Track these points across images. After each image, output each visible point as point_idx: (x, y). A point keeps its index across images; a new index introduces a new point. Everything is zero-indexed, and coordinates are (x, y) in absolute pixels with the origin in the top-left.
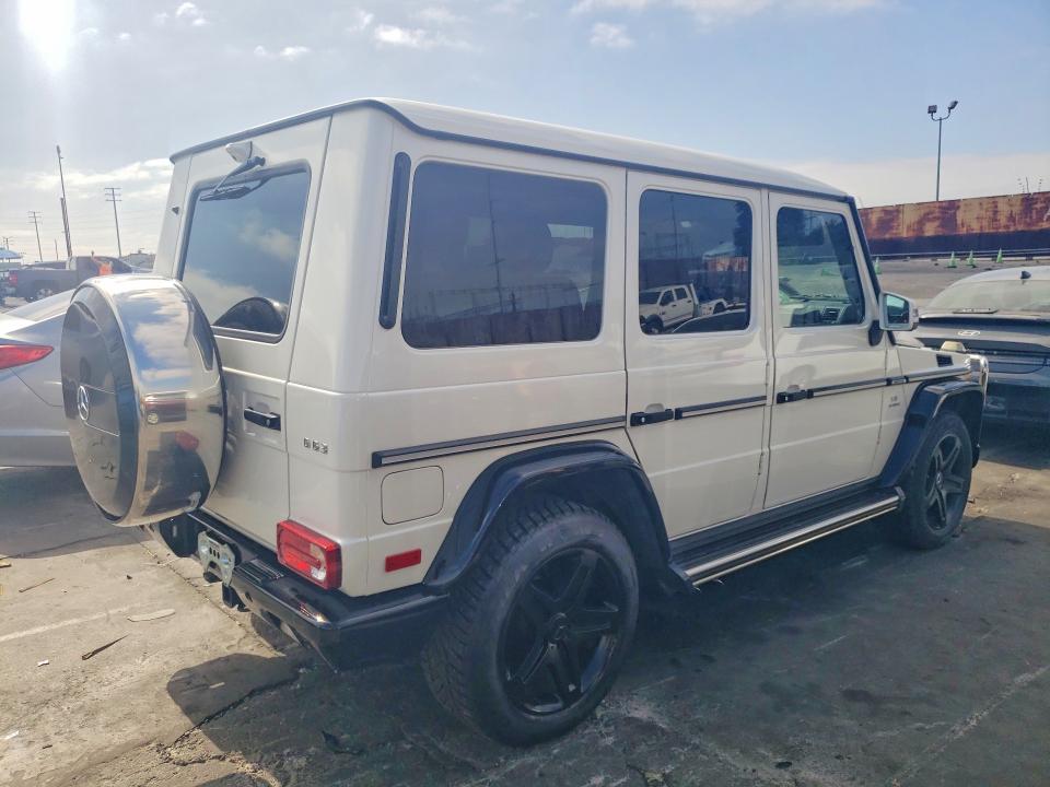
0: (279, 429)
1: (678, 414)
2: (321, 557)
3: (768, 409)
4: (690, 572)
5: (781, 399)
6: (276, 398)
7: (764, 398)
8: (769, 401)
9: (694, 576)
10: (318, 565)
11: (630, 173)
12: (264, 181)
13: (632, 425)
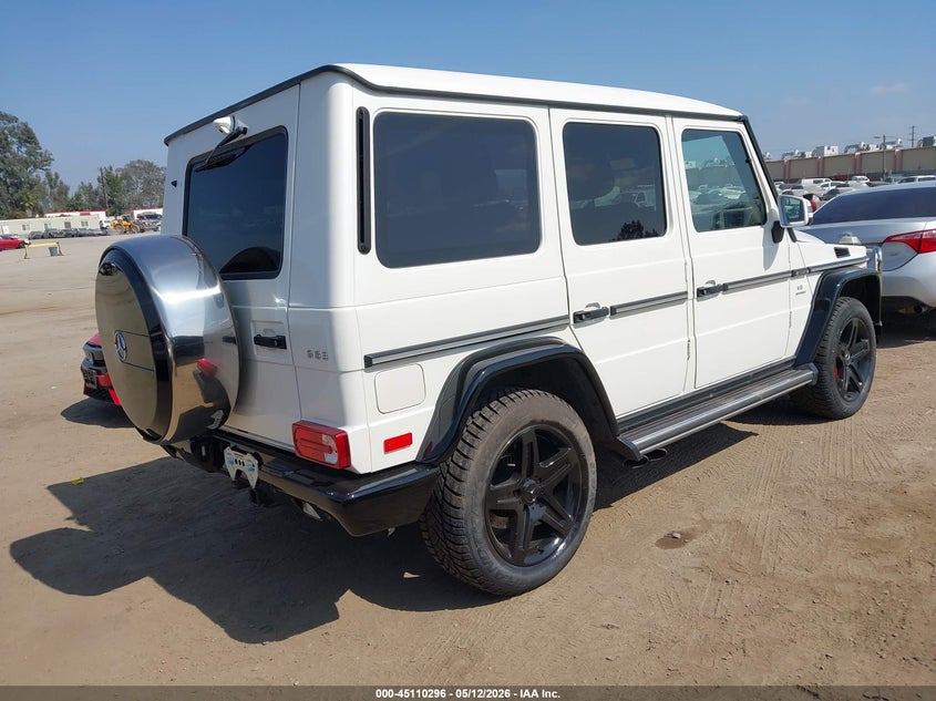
0: (285, 348)
1: (613, 312)
2: (333, 444)
3: (690, 302)
4: (636, 443)
5: (701, 293)
6: (280, 323)
7: (686, 293)
8: (690, 296)
9: (640, 445)
10: (330, 450)
11: (552, 110)
12: (247, 148)
13: (575, 322)
